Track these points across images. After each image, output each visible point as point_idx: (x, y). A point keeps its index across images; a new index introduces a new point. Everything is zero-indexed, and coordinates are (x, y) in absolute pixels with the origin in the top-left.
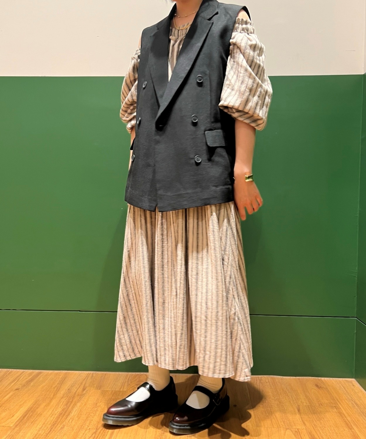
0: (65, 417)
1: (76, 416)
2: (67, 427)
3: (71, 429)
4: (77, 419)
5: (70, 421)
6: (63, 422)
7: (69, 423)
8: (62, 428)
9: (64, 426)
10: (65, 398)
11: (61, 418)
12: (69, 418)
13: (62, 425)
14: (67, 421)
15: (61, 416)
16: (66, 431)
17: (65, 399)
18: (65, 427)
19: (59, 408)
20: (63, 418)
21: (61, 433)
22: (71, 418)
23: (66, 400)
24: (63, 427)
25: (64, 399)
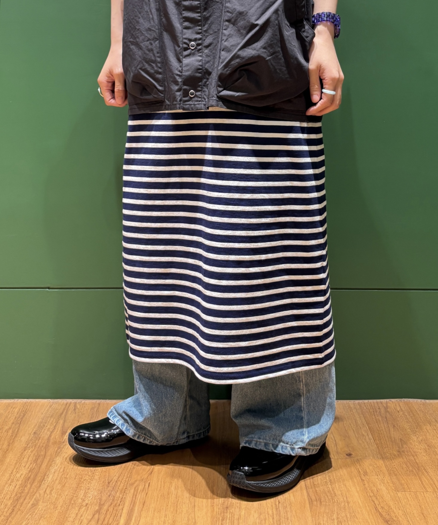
0: (36, 483)
1: (57, 482)
2: (43, 502)
3: (52, 507)
4: (59, 487)
5: (48, 492)
6: (34, 495)
7: (46, 495)
8: (34, 505)
9: (37, 501)
10: (31, 449)
11: (29, 486)
12: (44, 486)
13: (33, 500)
14: (42, 492)
15: (29, 482)
16: (42, 510)
17: (32, 452)
18: (40, 503)
19: (23, 468)
20: (33, 486)
21: (35, 513)
22: (48, 486)
23: (34, 452)
24: (35, 502)
25: (30, 451)
